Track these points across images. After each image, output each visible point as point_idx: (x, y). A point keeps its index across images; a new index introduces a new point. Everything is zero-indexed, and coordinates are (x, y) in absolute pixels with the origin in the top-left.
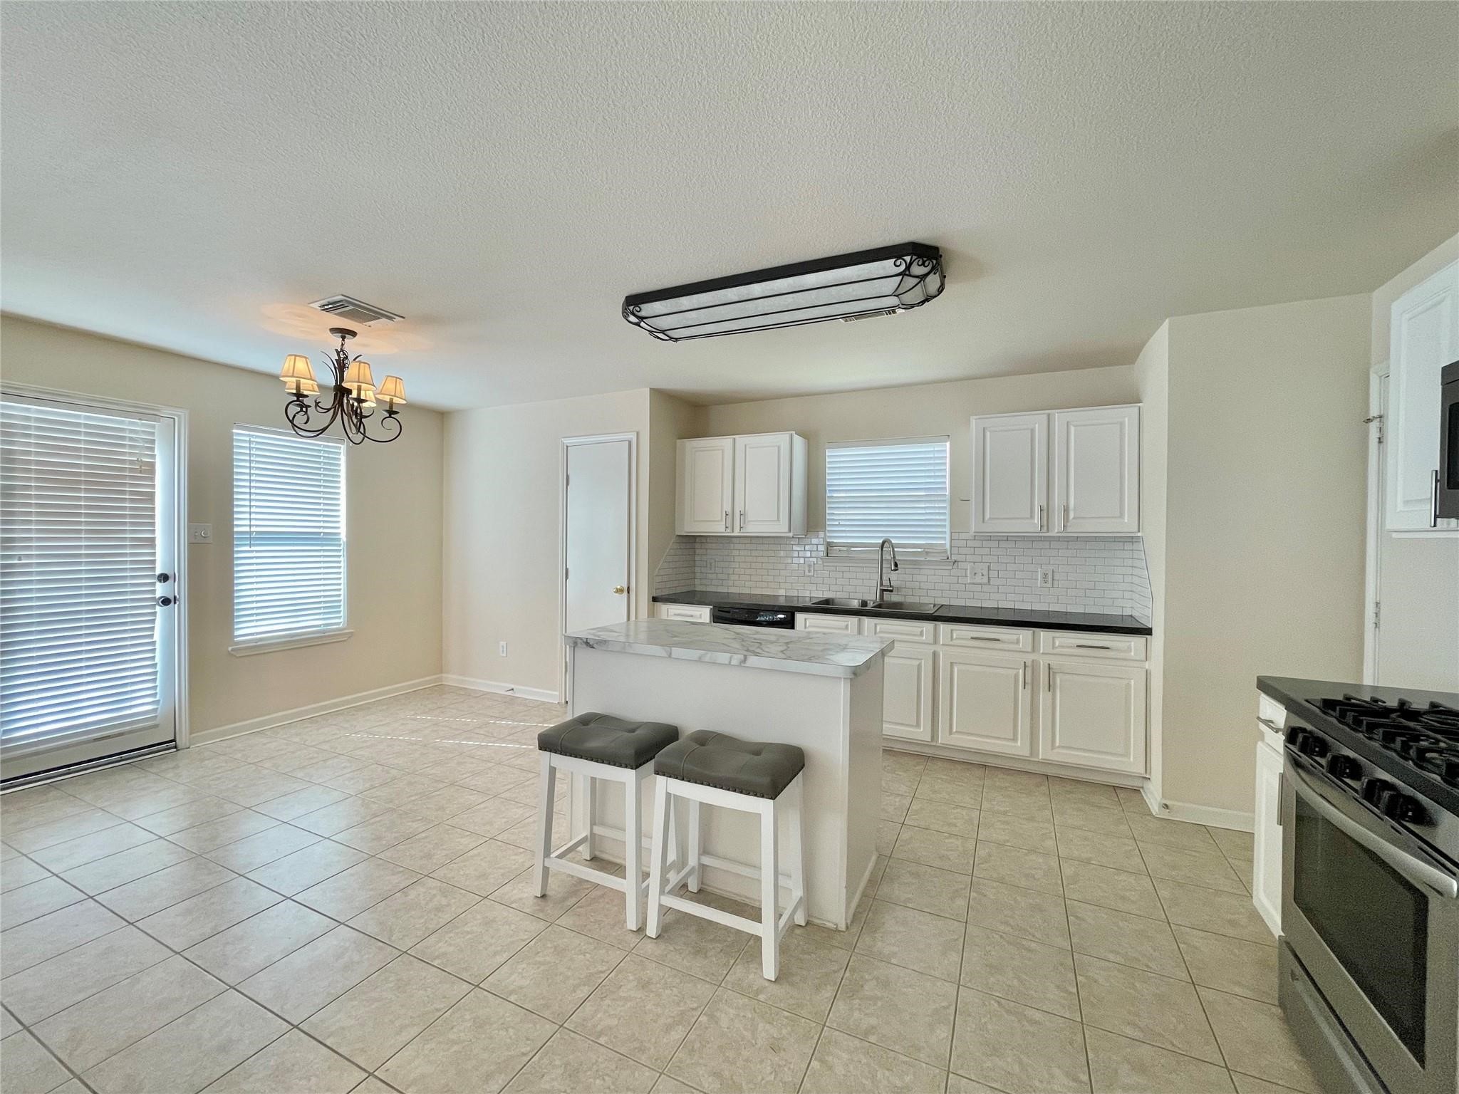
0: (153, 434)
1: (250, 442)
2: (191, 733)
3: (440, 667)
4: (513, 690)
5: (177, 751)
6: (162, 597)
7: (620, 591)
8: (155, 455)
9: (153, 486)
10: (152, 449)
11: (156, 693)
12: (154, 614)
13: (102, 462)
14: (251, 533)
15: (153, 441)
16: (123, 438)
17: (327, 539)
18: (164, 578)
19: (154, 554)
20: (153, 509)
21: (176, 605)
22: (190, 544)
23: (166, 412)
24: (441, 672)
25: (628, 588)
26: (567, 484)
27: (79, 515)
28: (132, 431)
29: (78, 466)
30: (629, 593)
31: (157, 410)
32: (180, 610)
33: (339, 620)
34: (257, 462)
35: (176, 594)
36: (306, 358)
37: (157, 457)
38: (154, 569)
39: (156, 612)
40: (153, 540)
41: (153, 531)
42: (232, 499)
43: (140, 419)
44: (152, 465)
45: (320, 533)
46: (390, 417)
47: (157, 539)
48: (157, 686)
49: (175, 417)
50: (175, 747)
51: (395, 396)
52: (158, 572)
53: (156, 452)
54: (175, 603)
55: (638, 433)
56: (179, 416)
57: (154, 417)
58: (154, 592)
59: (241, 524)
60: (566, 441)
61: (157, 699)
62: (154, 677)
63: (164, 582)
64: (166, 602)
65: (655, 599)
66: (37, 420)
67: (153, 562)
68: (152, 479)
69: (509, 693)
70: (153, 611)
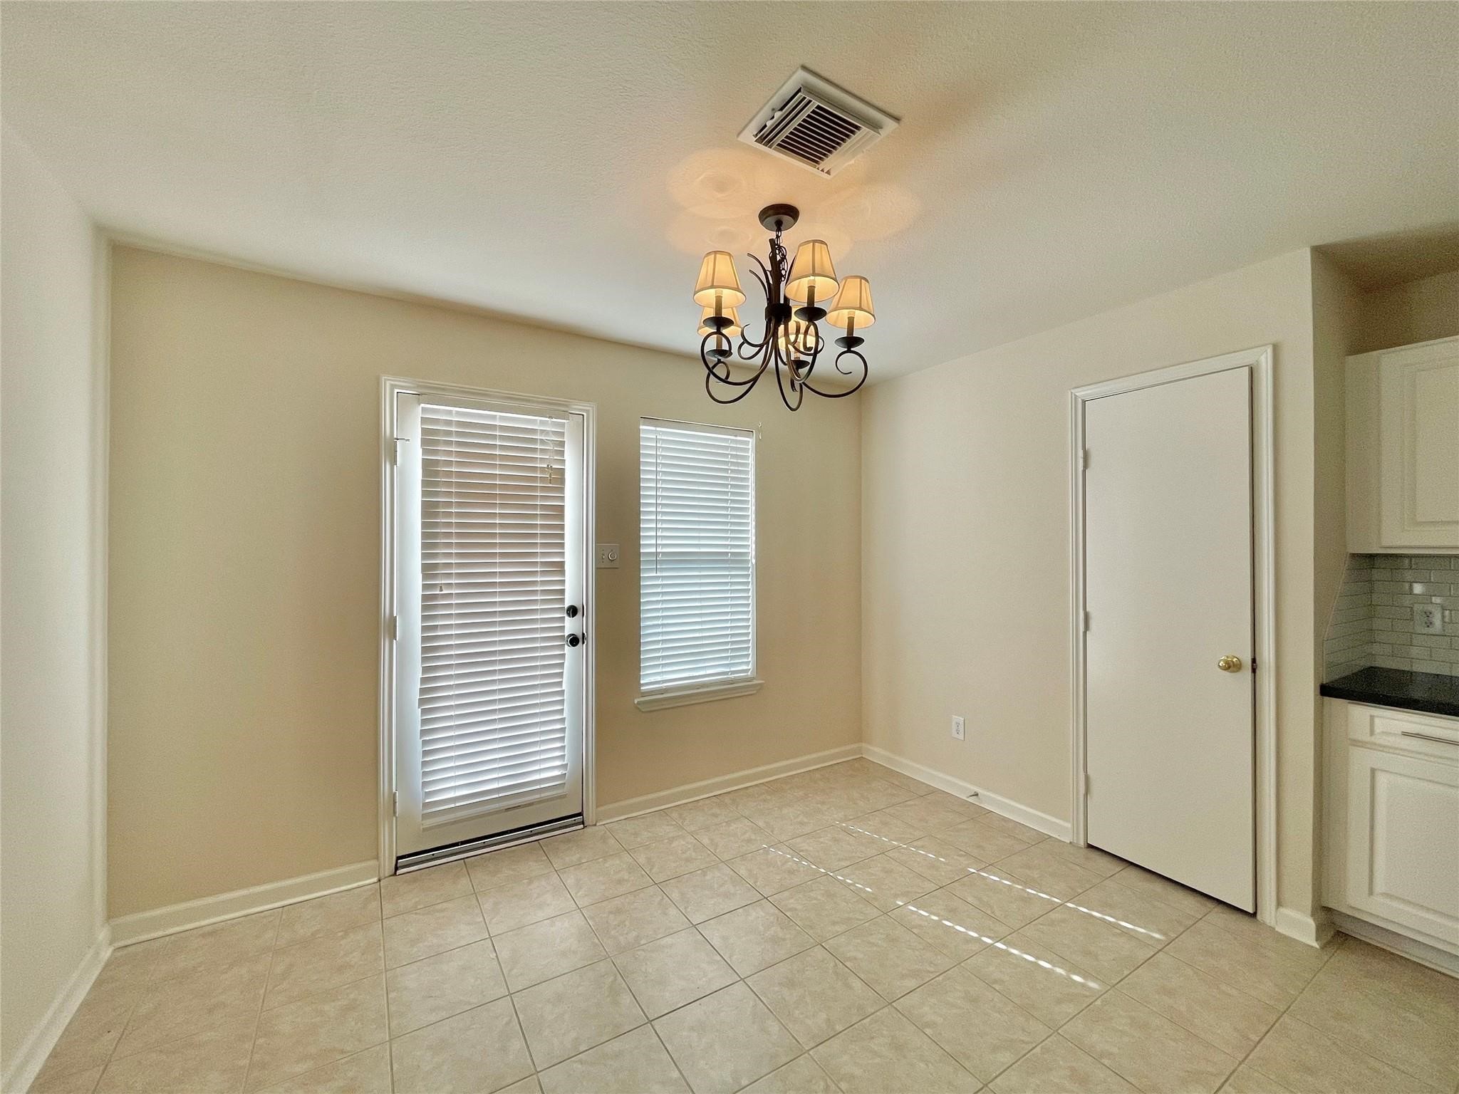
0: (562, 434)
1: (657, 440)
2: (597, 807)
3: (859, 734)
4: (977, 795)
5: (584, 827)
6: (573, 635)
7: (1232, 666)
8: (564, 460)
9: (562, 498)
10: (562, 453)
11: (564, 755)
12: (563, 656)
13: (511, 470)
14: (657, 554)
15: (562, 444)
16: (534, 441)
17: (737, 560)
18: (573, 611)
19: (563, 582)
20: (562, 527)
21: (584, 645)
22: (597, 568)
23: (577, 407)
24: (861, 741)
25: (1254, 661)
26: (1086, 466)
27: (493, 535)
28: (542, 431)
29: (493, 476)
30: (1254, 671)
31: (567, 406)
32: (586, 651)
33: (745, 666)
34: (664, 473)
35: (584, 632)
36: (730, 255)
37: (566, 462)
38: (562, 600)
39: (564, 655)
40: (562, 564)
41: (562, 554)
42: (639, 513)
43: (549, 417)
44: (562, 471)
45: (727, 553)
46: (849, 351)
47: (566, 563)
48: (565, 746)
49: (585, 414)
50: (583, 823)
51: (861, 309)
52: (567, 604)
53: (567, 456)
54: (583, 643)
55: (1276, 348)
56: (587, 411)
57: (565, 415)
58: (562, 628)
59: (648, 545)
60: (1082, 393)
61: (565, 762)
62: (562, 735)
63: (573, 617)
64: (574, 641)
65: (1326, 690)
66: (459, 424)
67: (562, 592)
68: (562, 490)
69: (971, 800)
70: (562, 652)
